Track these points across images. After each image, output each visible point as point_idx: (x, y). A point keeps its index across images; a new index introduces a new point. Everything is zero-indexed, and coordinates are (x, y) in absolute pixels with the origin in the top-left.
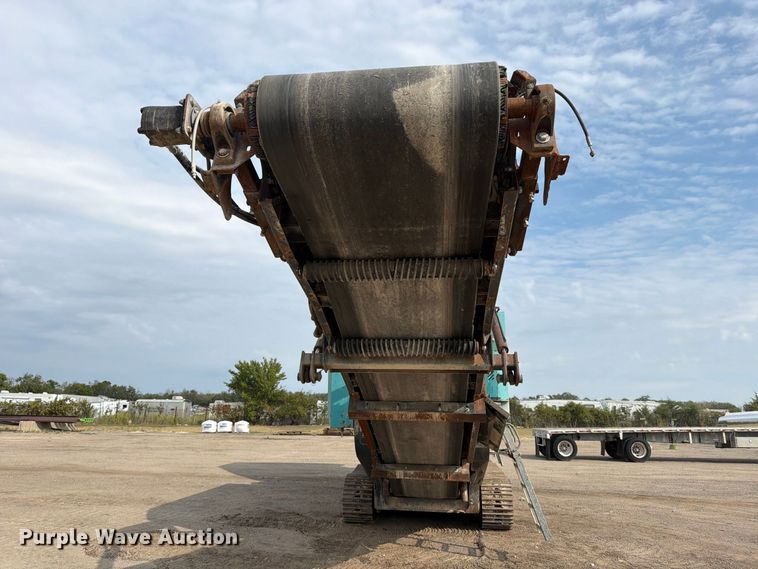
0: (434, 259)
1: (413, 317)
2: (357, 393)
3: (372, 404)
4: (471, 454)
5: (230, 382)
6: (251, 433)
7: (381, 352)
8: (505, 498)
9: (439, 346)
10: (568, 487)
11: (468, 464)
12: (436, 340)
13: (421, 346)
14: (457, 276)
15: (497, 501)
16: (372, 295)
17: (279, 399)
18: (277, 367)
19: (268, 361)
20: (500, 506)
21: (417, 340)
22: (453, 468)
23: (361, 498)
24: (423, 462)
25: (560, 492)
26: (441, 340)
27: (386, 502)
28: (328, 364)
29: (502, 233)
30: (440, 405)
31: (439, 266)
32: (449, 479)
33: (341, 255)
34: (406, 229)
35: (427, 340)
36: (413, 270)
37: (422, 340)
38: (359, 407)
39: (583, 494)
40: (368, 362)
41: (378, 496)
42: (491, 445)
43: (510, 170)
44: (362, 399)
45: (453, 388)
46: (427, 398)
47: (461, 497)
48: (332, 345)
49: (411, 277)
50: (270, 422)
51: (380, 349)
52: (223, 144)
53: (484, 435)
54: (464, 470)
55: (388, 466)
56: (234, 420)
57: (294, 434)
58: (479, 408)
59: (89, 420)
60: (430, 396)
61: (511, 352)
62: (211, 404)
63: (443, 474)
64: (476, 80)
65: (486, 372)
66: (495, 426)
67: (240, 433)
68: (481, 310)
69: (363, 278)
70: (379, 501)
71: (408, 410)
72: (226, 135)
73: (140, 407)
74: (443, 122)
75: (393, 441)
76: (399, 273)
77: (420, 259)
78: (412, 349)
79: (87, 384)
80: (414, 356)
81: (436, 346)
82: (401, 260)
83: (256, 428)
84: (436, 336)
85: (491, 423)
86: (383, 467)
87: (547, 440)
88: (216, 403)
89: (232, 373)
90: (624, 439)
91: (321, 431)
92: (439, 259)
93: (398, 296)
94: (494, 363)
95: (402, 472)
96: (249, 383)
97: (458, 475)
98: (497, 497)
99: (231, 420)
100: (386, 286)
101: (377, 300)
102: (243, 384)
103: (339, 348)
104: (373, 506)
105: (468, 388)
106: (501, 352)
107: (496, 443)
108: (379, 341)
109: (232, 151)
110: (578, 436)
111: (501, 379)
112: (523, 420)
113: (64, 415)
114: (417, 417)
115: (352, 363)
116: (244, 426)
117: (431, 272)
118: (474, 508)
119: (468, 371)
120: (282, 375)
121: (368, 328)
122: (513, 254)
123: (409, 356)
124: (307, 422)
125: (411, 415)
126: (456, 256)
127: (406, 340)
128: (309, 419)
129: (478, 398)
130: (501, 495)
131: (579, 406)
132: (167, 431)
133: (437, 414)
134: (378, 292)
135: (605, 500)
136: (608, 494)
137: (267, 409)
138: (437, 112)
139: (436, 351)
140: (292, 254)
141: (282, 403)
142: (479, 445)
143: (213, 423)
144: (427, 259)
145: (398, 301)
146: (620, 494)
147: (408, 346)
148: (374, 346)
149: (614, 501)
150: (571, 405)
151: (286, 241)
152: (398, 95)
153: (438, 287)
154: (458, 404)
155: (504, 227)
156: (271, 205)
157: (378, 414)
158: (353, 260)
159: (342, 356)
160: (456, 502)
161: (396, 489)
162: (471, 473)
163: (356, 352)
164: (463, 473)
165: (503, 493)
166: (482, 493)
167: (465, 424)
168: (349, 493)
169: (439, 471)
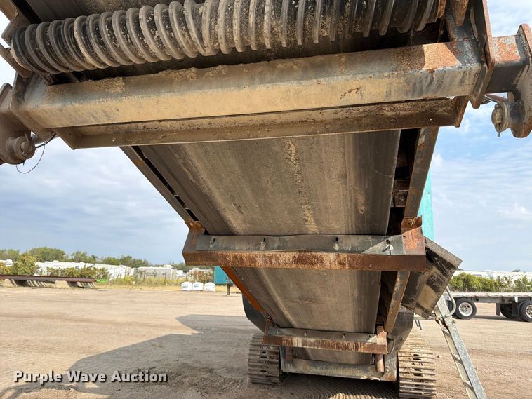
4: (391, 321)
6: (216, 291)
8: (426, 365)
11: (385, 332)
15: (416, 370)
20: (420, 375)
22: (366, 336)
23: (267, 359)
24: (326, 329)
27: (293, 365)
30: (337, 239)
32: (361, 350)
38: (201, 245)
42: (418, 309)
44: (206, 232)
45: (361, 199)
46: (312, 227)
54: (380, 339)
55: (284, 331)
56: (205, 282)
59: (104, 281)
60: (317, 222)
62: (190, 271)
63: (352, 344)
66: (430, 282)
67: (208, 291)
71: (282, 248)
73: (141, 273)
79: (116, 258)
86: (276, 333)
88: (194, 270)
90: (519, 302)
95: (300, 339)
97: (371, 346)
98: (417, 365)
99: (203, 282)
104: (280, 368)
105: (391, 205)
107: (426, 306)
110: (477, 299)
113: (90, 278)
114: (297, 261)
116: (211, 286)
118: (390, 376)
125: (287, 257)
130: (421, 363)
132: (159, 289)
133: (332, 256)
142: (402, 309)
143: (190, 284)
154: (370, 238)
160: (369, 369)
162: (389, 340)
164: (379, 343)
165: (423, 360)
166: (400, 358)
167: (382, 272)
168: (255, 353)
169: (347, 340)
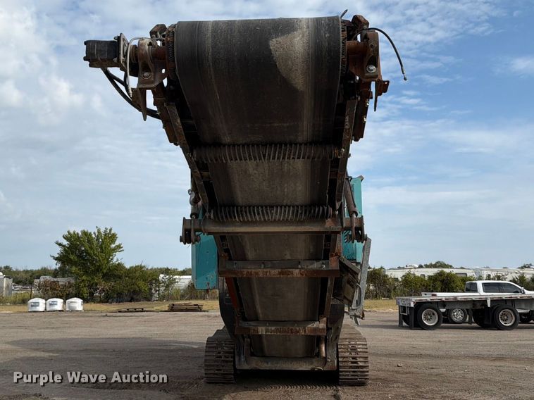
0: (296, 144)
1: (279, 188)
2: (226, 254)
3: (240, 264)
4: (328, 309)
5: (57, 256)
6: (85, 311)
7: (251, 217)
8: (361, 354)
9: (300, 211)
10: (428, 352)
11: (325, 319)
12: (297, 207)
13: (285, 211)
14: (314, 158)
15: (353, 358)
16: (246, 172)
17: (117, 273)
18: (113, 237)
19: (102, 231)
20: (356, 362)
21: (281, 207)
23: (223, 358)
24: (283, 320)
25: (420, 356)
26: (301, 206)
27: (246, 361)
28: (206, 228)
29: (347, 127)
30: (300, 262)
31: (300, 149)
32: (308, 333)
33: (224, 142)
34: (276, 125)
35: (289, 207)
36: (280, 153)
37: (285, 207)
38: (228, 267)
39: (442, 357)
40: (240, 226)
41: (239, 356)
42: (345, 301)
43: (352, 82)
44: (230, 259)
45: (311, 247)
46: (288, 257)
47: (319, 354)
48: (210, 212)
49: (279, 158)
50: (107, 299)
51: (251, 215)
52: (146, 69)
53: (339, 291)
54: (321, 325)
55: (251, 323)
56: (66, 297)
57: (135, 310)
58: (333, 264)
60: (291, 255)
61: (359, 216)
62: (36, 281)
63: (301, 329)
64: (325, 34)
65: (339, 232)
66: (349, 282)
67: (73, 311)
68: (333, 182)
69: (241, 159)
70: (240, 359)
71: (272, 267)
72: (149, 63)
74: (303, 62)
75: (257, 298)
76: (269, 155)
77: (286, 145)
78: (277, 214)
80: (279, 220)
81: (297, 211)
82: (271, 145)
83: (91, 306)
84: (296, 203)
85: (345, 279)
86: (245, 324)
87: (411, 308)
88: (42, 279)
89: (60, 244)
90: (492, 307)
91: (166, 307)
92: (301, 144)
93: (267, 172)
94: (344, 225)
95: (264, 328)
96: (80, 256)
97: (316, 329)
98: (353, 354)
99: (61, 297)
100: (257, 165)
101: (250, 175)
102: (72, 257)
103: (216, 215)
104: (234, 365)
105: (323, 247)
106: (351, 216)
108: (250, 208)
109: (153, 74)
111: (351, 239)
112: (389, 291)
114: (280, 273)
115: (227, 226)
116: (77, 304)
117: (294, 155)
118: (331, 364)
119: (323, 232)
120: (119, 247)
121: (240, 198)
122: (357, 140)
123: (275, 220)
124: (148, 299)
125: (275, 272)
126: (313, 143)
127: (272, 207)
128: (152, 295)
129: (332, 256)
130: (357, 353)
131: (449, 275)
133: (297, 271)
134: (251, 170)
135: (461, 362)
136: (466, 357)
137: (103, 285)
138: (300, 56)
139: (297, 215)
140: (186, 142)
141: (120, 277)
142: (336, 302)
143: (42, 301)
144: (291, 145)
145: (267, 176)
146: (478, 357)
147: (274, 211)
148: (246, 212)
149: (471, 362)
150: (441, 274)
151: (183, 132)
152: (274, 43)
153: (299, 165)
155: (348, 123)
156: (175, 108)
157: (245, 271)
158: (233, 145)
159: (219, 220)
160: (314, 360)
161: (257, 347)
162: (328, 329)
163: (231, 217)
164: (320, 327)
165: (359, 350)
166: (339, 350)
167: (322, 278)
168: (211, 354)
169: (298, 326)
